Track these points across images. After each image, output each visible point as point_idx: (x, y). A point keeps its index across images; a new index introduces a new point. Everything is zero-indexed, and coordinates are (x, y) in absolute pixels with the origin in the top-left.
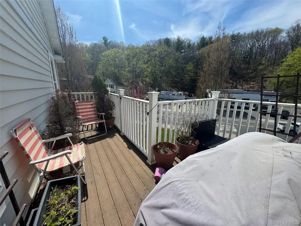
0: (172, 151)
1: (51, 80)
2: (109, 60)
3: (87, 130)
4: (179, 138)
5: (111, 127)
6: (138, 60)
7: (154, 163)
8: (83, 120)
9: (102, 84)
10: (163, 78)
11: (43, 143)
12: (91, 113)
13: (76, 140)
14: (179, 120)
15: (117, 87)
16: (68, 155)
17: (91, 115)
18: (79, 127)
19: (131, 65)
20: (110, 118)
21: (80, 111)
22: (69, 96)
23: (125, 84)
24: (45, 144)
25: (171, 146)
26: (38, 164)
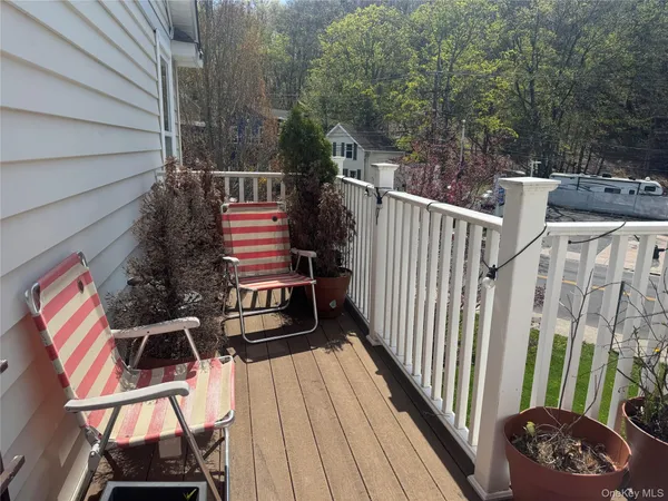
0: (601, 462)
1: (158, 126)
2: (347, 53)
3: (253, 308)
4: (640, 402)
5: (333, 305)
6: (462, 46)
7: (502, 494)
8: (243, 269)
9: (314, 140)
10: (565, 119)
11: (110, 341)
12: (272, 247)
13: (212, 343)
14: (646, 316)
15: (367, 155)
16: (178, 398)
17: (270, 253)
18: (227, 296)
19: (431, 67)
20: (332, 271)
21: (236, 237)
22: (206, 181)
23: (400, 141)
24: (117, 343)
25: (595, 436)
26: (89, 412)
